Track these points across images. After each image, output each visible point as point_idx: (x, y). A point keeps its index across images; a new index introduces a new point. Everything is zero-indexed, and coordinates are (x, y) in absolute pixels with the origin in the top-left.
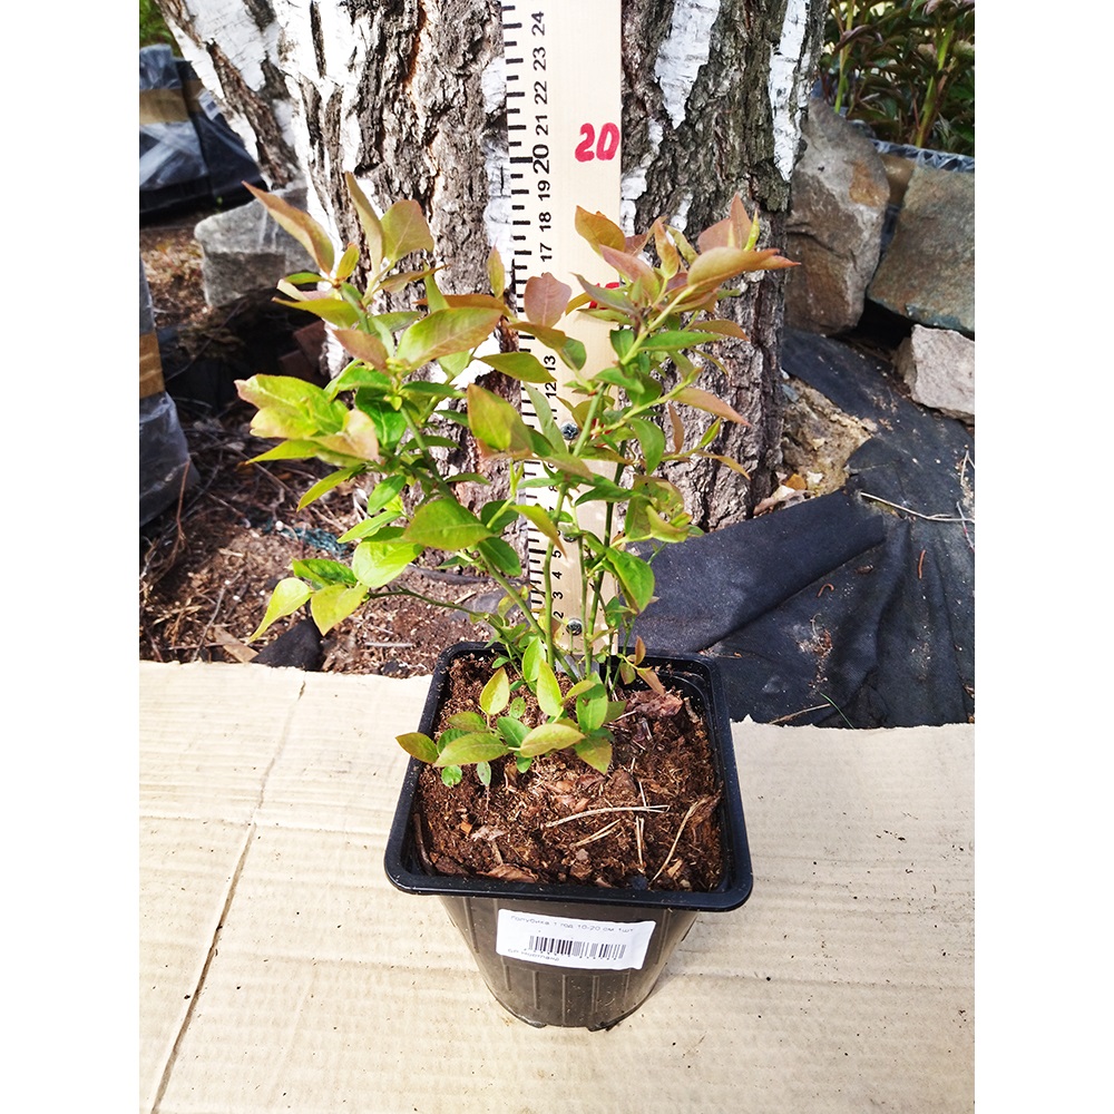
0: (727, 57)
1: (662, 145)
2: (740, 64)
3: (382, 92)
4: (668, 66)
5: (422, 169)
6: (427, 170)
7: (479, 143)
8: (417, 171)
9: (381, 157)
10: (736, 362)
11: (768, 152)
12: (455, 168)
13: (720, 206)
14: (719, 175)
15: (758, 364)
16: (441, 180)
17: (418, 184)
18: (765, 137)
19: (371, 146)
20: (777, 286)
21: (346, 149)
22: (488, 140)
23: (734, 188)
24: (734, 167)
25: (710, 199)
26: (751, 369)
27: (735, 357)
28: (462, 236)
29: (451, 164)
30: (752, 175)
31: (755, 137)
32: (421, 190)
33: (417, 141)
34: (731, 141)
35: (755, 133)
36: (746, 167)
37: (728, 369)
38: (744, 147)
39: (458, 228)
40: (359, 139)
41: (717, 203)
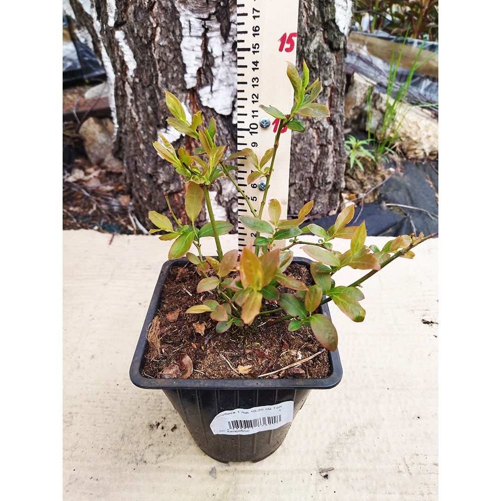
5: (149, 23)
6: (151, 24)
7: (176, 6)
8: (146, 24)
9: (128, 17)
10: (319, 131)
11: (332, 16)
12: (164, 22)
13: (308, 45)
14: (306, 29)
15: (331, 133)
16: (159, 29)
17: (147, 32)
18: (331, 6)
19: (122, 11)
20: (340, 90)
21: (109, 14)
22: (181, 5)
23: (315, 35)
24: (315, 24)
25: (302, 41)
26: (327, 135)
27: (319, 128)
28: (170, 59)
29: (163, 19)
30: (324, 29)
31: (326, 7)
32: (149, 35)
33: (145, 8)
34: (313, 10)
35: (325, 5)
36: (321, 25)
37: (315, 134)
38: (319, 12)
39: (168, 54)
40: (115, 8)
41: (306, 43)
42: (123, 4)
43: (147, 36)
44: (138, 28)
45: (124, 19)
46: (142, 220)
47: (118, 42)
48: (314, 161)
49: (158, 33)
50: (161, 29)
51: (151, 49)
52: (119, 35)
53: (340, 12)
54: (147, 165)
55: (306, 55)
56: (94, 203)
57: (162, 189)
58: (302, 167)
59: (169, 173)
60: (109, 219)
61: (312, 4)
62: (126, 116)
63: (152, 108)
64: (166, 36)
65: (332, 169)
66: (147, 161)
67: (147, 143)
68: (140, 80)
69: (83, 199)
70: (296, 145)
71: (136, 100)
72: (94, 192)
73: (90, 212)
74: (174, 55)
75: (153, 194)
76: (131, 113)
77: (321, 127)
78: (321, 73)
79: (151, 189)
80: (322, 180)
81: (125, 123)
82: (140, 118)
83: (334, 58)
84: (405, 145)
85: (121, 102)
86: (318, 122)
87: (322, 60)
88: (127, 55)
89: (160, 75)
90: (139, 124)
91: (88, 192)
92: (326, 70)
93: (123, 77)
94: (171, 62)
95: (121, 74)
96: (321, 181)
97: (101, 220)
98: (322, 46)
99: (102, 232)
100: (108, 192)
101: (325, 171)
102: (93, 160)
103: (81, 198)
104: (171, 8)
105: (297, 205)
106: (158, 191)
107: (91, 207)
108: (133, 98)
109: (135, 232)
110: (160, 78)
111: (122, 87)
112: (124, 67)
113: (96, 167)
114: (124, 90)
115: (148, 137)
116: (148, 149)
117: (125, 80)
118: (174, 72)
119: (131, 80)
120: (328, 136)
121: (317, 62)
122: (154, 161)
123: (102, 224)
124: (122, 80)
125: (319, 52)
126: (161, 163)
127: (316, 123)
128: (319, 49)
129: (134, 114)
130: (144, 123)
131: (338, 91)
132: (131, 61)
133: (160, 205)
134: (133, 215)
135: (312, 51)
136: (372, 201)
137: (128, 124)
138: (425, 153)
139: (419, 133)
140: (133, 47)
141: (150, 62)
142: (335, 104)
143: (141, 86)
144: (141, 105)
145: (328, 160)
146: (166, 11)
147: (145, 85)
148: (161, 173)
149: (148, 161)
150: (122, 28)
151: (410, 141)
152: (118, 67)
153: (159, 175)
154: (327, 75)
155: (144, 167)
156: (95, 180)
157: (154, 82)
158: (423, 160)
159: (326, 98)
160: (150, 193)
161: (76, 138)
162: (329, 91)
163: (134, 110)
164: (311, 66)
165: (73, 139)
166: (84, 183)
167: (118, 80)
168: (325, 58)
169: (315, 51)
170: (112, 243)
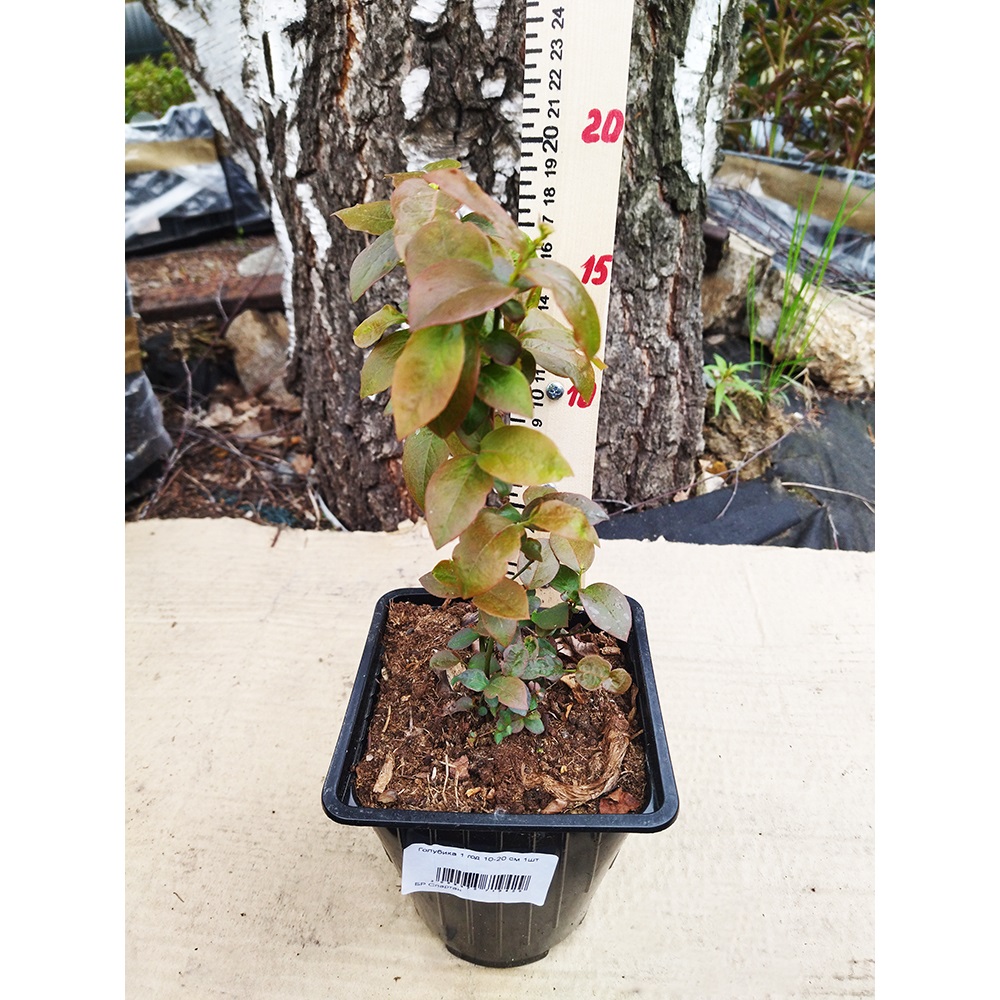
2: (647, 74)
3: (318, 106)
5: (354, 173)
6: (359, 174)
7: (401, 147)
8: (350, 175)
9: (319, 163)
10: (652, 352)
11: (675, 156)
12: (381, 172)
13: (631, 206)
14: (630, 178)
15: (674, 355)
16: (371, 183)
17: (351, 187)
18: (672, 141)
19: (309, 154)
20: (691, 282)
21: (289, 157)
22: (409, 145)
23: (645, 190)
24: (644, 170)
25: (621, 200)
26: (667, 358)
27: (652, 347)
29: (379, 167)
30: (662, 178)
31: (663, 142)
32: (354, 192)
33: (349, 148)
34: (641, 146)
35: (662, 138)
36: (655, 170)
37: (645, 358)
38: (652, 150)
40: (299, 148)
41: (628, 204)
42: (312, 142)
43: (351, 193)
44: (336, 182)
45: (313, 166)
46: (330, 502)
47: (301, 203)
48: (644, 404)
49: (369, 189)
50: (375, 185)
52: (303, 191)
53: (690, 148)
54: (344, 409)
55: (627, 224)
56: (247, 467)
57: (369, 451)
58: (621, 415)
59: (380, 425)
60: (272, 497)
61: (640, 138)
62: (311, 324)
63: (356, 315)
64: (383, 195)
65: (678, 417)
66: (343, 402)
67: (346, 372)
68: (338, 268)
69: (229, 460)
70: (611, 377)
71: (329, 298)
72: (248, 448)
73: (240, 484)
75: (353, 459)
76: (320, 320)
77: (656, 346)
78: (654, 255)
79: (350, 450)
80: (660, 438)
81: (308, 334)
82: (334, 330)
83: (681, 225)
84: (826, 368)
85: (303, 300)
86: (650, 336)
87: (656, 231)
88: (316, 224)
90: (332, 339)
91: (238, 448)
92: (663, 250)
93: (308, 258)
95: (305, 253)
96: (657, 440)
97: (259, 499)
98: (657, 207)
99: (260, 523)
100: (273, 447)
101: (665, 422)
102: (249, 387)
103: (226, 457)
104: (392, 150)
105: (612, 482)
106: (362, 454)
107: (243, 475)
108: (324, 295)
109: (318, 524)
111: (305, 275)
112: (310, 242)
113: (254, 399)
114: (307, 280)
115: (348, 362)
116: (347, 382)
117: (311, 264)
119: (322, 267)
120: (670, 361)
121: (648, 235)
122: (357, 404)
123: (259, 508)
124: (305, 263)
125: (652, 218)
126: (369, 407)
127: (647, 339)
128: (653, 213)
129: (325, 323)
130: (342, 339)
131: (687, 282)
132: (322, 234)
133: (363, 479)
134: (316, 492)
135: (639, 217)
136: (756, 476)
137: (313, 338)
138: (866, 384)
139: (853, 345)
140: (327, 212)
141: (355, 237)
142: (683, 304)
143: (338, 277)
144: (337, 307)
145: (671, 402)
146: (384, 154)
147: (344, 275)
148: (368, 424)
149: (347, 403)
150: (309, 179)
151: (836, 362)
152: (300, 241)
153: (364, 429)
154: (665, 258)
155: (337, 413)
156: (249, 424)
159: (664, 296)
160: (347, 458)
161: (221, 346)
162: (670, 284)
163: (326, 316)
164: (636, 242)
165: (216, 348)
166: (231, 429)
167: (299, 263)
168: (663, 228)
169: (644, 215)
170: (277, 544)
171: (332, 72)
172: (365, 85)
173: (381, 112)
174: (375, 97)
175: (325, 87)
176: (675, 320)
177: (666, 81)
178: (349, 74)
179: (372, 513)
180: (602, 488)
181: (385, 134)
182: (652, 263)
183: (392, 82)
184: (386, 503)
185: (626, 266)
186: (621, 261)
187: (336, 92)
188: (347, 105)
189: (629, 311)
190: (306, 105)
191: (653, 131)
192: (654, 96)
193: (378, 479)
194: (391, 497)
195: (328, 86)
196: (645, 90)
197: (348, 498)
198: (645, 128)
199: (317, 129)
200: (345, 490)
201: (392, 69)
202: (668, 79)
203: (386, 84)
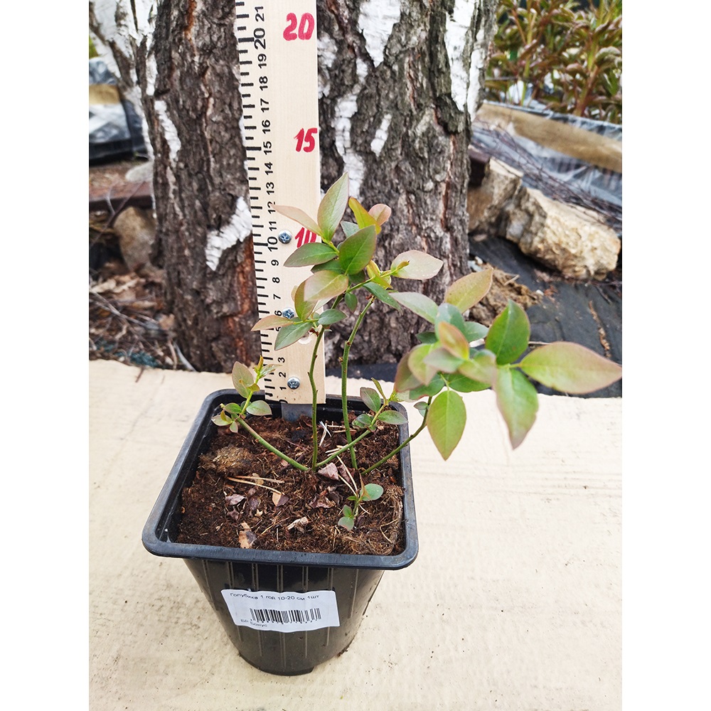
0: (415, 20)
1: (367, 78)
2: (425, 25)
3: (171, 39)
4: (370, 22)
5: (199, 92)
6: (202, 93)
7: (234, 72)
8: (196, 94)
9: (172, 85)
10: (429, 240)
11: (447, 89)
12: (219, 91)
13: (413, 126)
14: (412, 105)
15: (446, 243)
16: (212, 100)
17: (196, 103)
18: (444, 77)
19: (164, 77)
20: (459, 187)
21: (148, 79)
23: (423, 114)
24: (423, 99)
25: (405, 121)
26: (441, 245)
27: (429, 236)
28: (225, 139)
29: (217, 88)
30: (437, 106)
31: (437, 78)
32: (199, 107)
33: (195, 73)
34: (420, 80)
35: (437, 75)
36: (431, 100)
37: (423, 244)
38: (429, 84)
39: (223, 133)
40: (156, 72)
41: (411, 125)
42: (166, 67)
43: (196, 108)
44: (185, 99)
45: (168, 87)
47: (158, 115)
49: (211, 106)
50: (215, 101)
51: (201, 125)
52: (160, 106)
53: (458, 85)
54: (192, 277)
55: (410, 140)
56: (124, 324)
57: (211, 311)
59: (221, 290)
60: (142, 347)
61: (420, 74)
62: (168, 211)
63: (201, 203)
64: (220, 110)
66: (192, 272)
67: (194, 248)
68: (186, 166)
69: (110, 319)
71: (180, 190)
72: (126, 310)
73: (118, 336)
74: (231, 135)
75: (200, 316)
76: (174, 208)
77: (432, 235)
78: (431, 165)
79: (198, 309)
81: (166, 220)
82: (185, 216)
83: (451, 143)
84: (559, 260)
85: (162, 192)
86: (428, 228)
87: (432, 146)
88: (169, 132)
89: (212, 159)
90: (184, 222)
91: (117, 309)
92: (437, 161)
93: (165, 159)
94: (227, 144)
95: (162, 155)
97: (130, 348)
98: (433, 128)
99: (129, 365)
100: (145, 309)
101: (439, 293)
102: (131, 264)
103: (108, 316)
104: (227, 74)
105: (399, 339)
106: (207, 313)
107: (120, 329)
108: (177, 188)
109: (175, 366)
110: (212, 164)
111: (163, 172)
112: (165, 147)
113: (133, 274)
114: (164, 177)
115: (195, 241)
116: (195, 256)
117: (167, 164)
118: (230, 157)
119: (174, 165)
120: (443, 247)
121: (426, 149)
122: (202, 273)
123: (130, 354)
124: (163, 164)
125: (429, 136)
126: (211, 276)
127: (426, 230)
128: (429, 132)
129: (178, 209)
130: (190, 222)
131: (456, 187)
132: (174, 140)
133: (208, 332)
134: (175, 343)
135: (419, 135)
137: (170, 222)
138: (588, 272)
139: (579, 243)
140: (177, 122)
141: (200, 143)
142: (453, 204)
143: (186, 173)
144: (187, 198)
145: (444, 279)
146: (221, 78)
147: (192, 172)
148: (211, 289)
149: (195, 273)
150: (165, 97)
151: (567, 255)
152: (158, 146)
153: (208, 292)
154: (439, 168)
155: (188, 280)
156: (129, 293)
157: (205, 169)
158: (585, 281)
159: (438, 197)
160: (195, 316)
161: (109, 234)
162: (443, 188)
163: (178, 204)
164: (417, 154)
165: (104, 235)
166: (114, 296)
167: (158, 163)
168: (437, 144)
169: (423, 134)
170: (141, 380)
171: (179, 10)
172: (206, 22)
173: (219, 44)
174: (214, 33)
175: (175, 23)
176: (447, 216)
177: (440, 31)
178: (194, 14)
179: (215, 359)
180: (392, 343)
181: (221, 62)
182: (429, 171)
183: (227, 21)
184: (226, 351)
185: (409, 172)
186: (406, 169)
187: (184, 27)
188: (193, 39)
189: (412, 208)
190: (161, 38)
191: (430, 69)
192: (430, 42)
193: (219, 332)
194: (230, 346)
195: (177, 22)
196: (424, 38)
197: (198, 347)
198: (424, 67)
199: (170, 58)
200: (195, 341)
201: (227, 10)
202: (441, 29)
203: (222, 22)
